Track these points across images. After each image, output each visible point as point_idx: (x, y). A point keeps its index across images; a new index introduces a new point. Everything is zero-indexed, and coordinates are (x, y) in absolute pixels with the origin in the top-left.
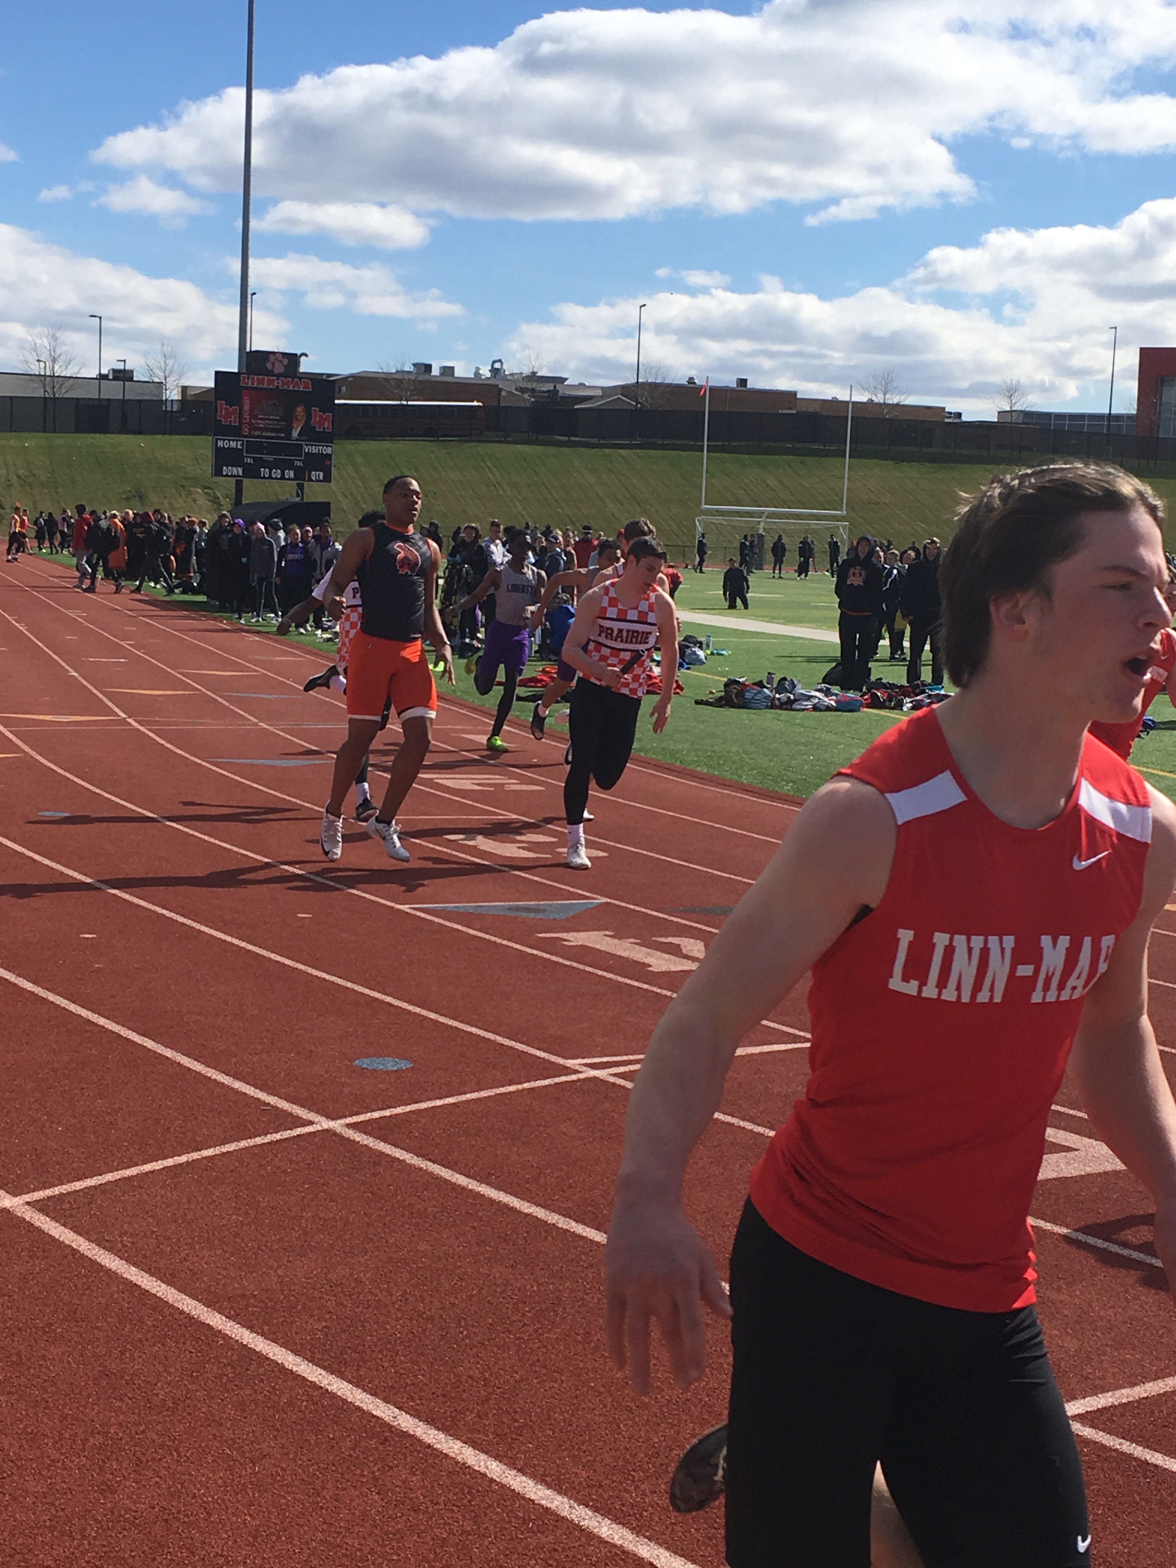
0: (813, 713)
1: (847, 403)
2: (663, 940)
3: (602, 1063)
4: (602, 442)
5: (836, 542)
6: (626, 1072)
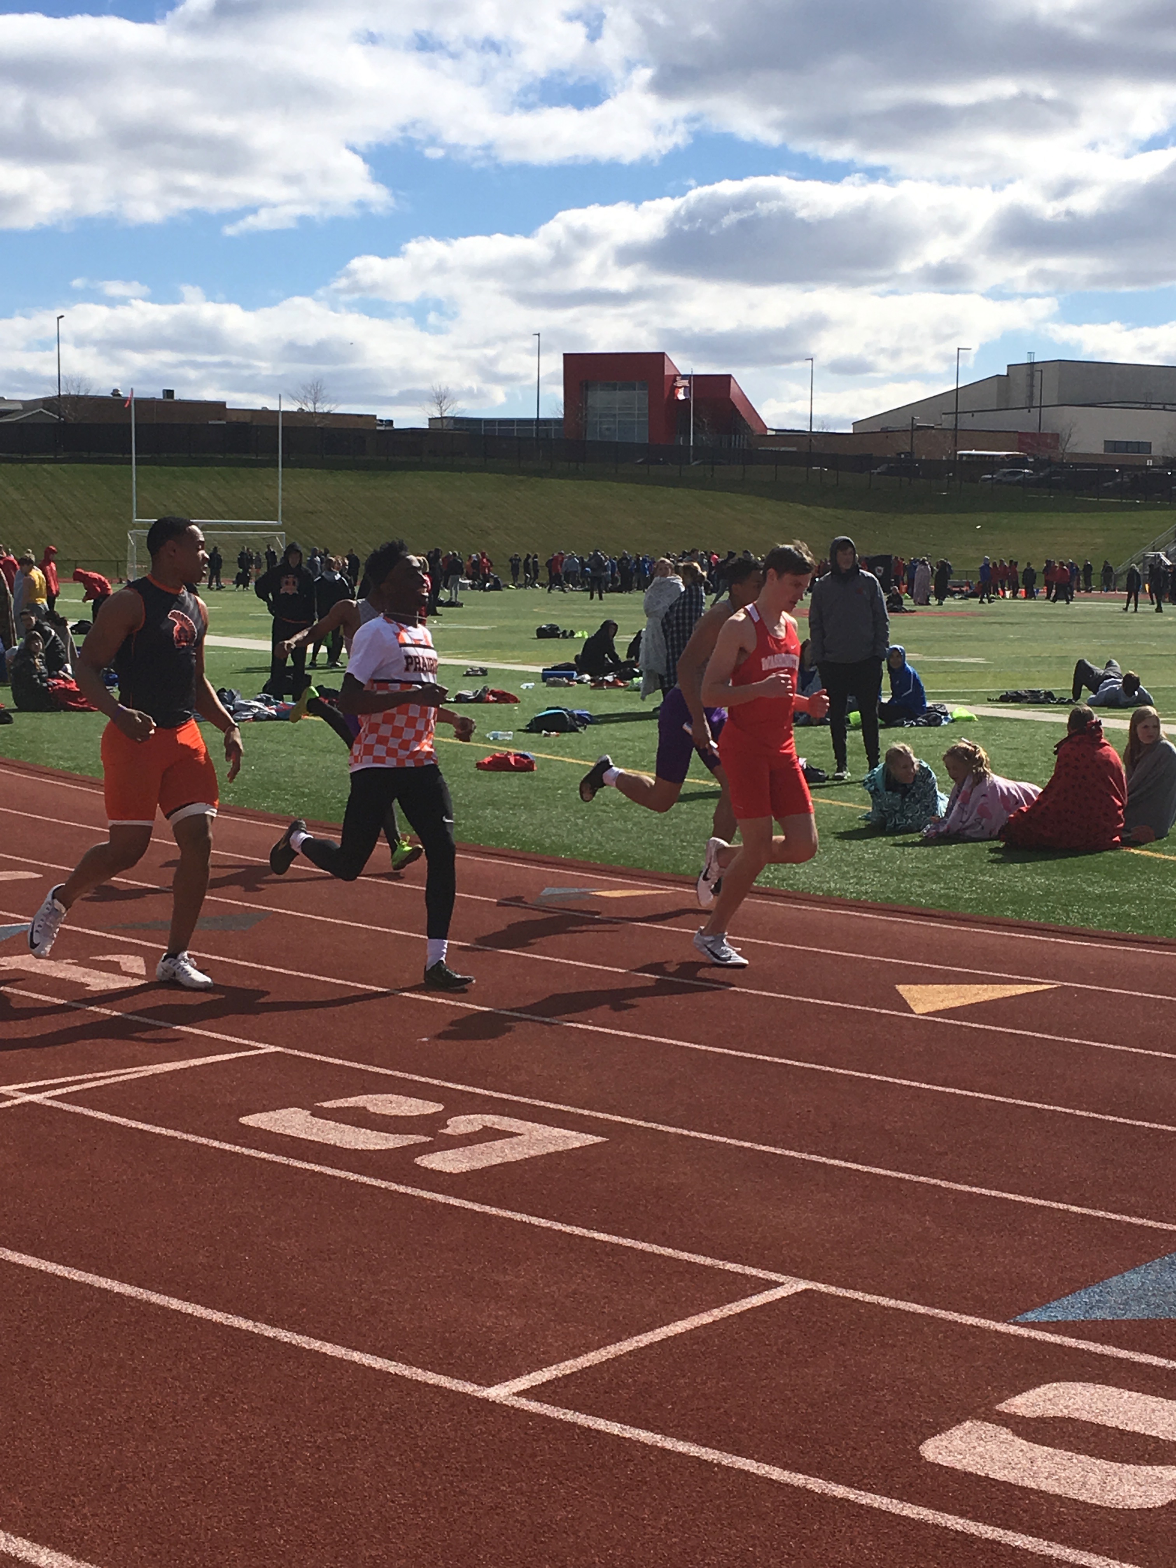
0: (255, 723)
1: (277, 412)
2: (101, 958)
3: (38, 1086)
4: (25, 457)
5: (274, 553)
6: (63, 1094)
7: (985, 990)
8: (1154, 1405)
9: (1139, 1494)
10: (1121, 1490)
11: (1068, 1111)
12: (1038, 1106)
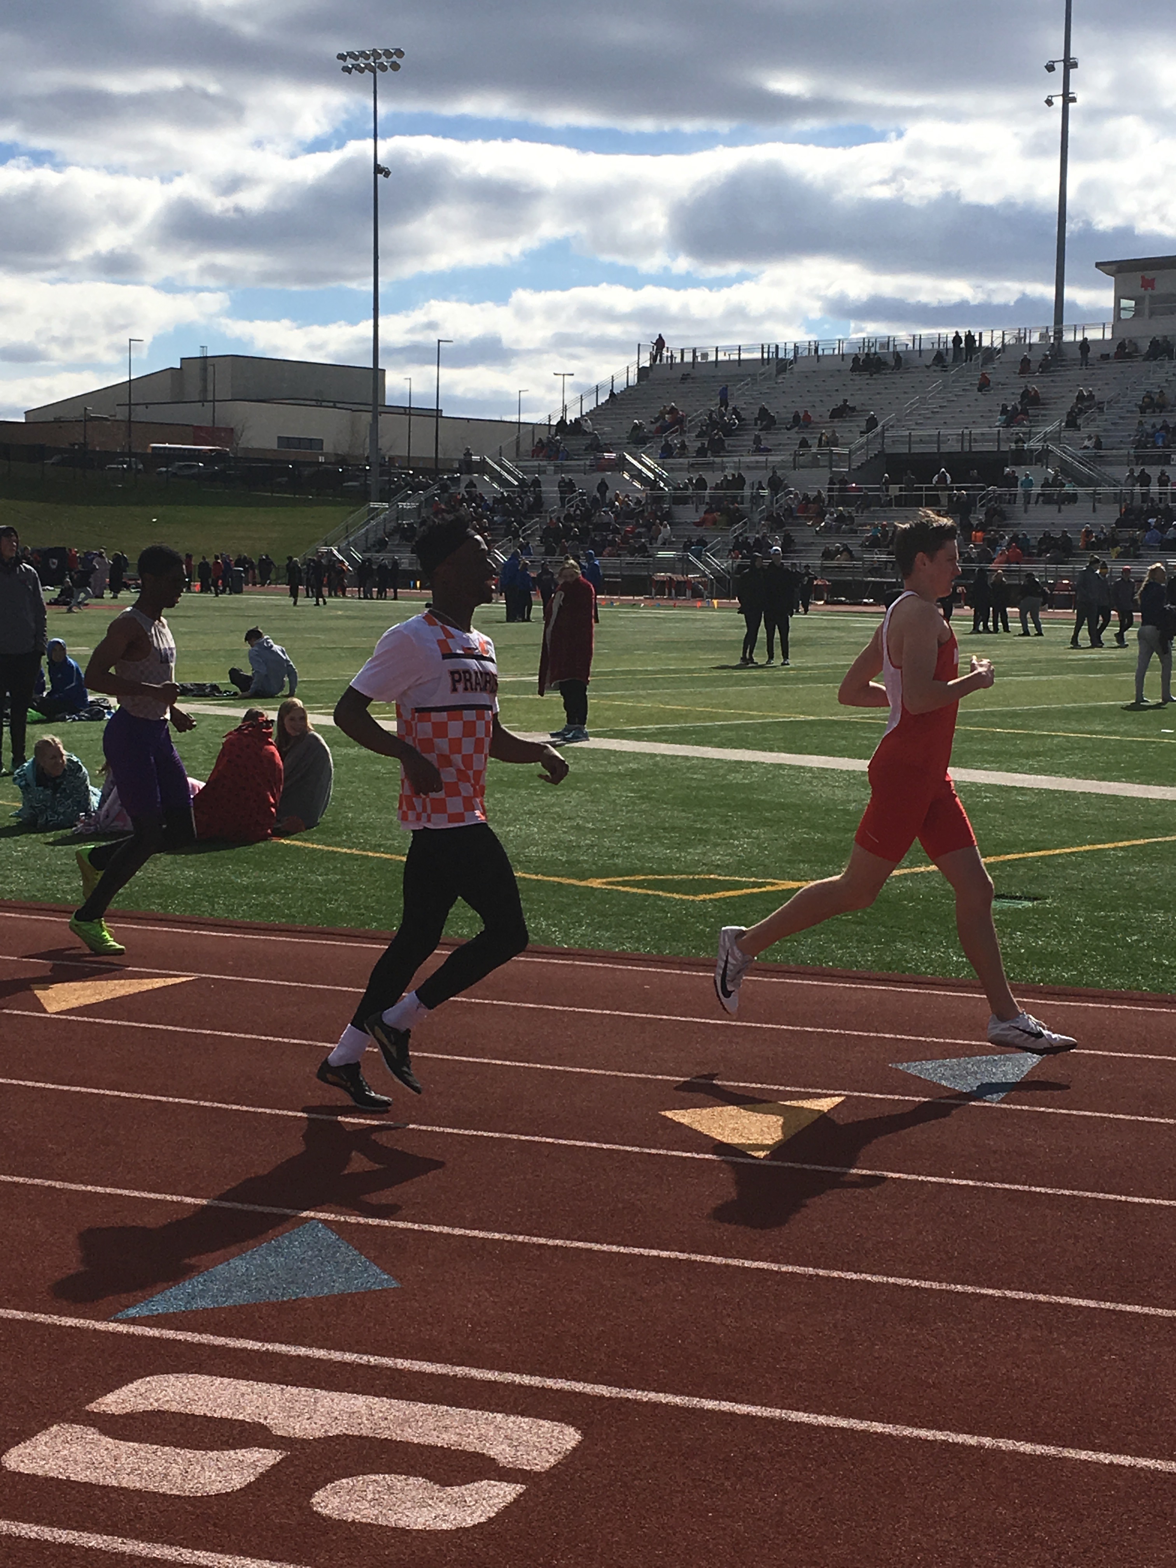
7: (122, 985)
8: (243, 1389)
9: (219, 1479)
10: (202, 1478)
11: (192, 1102)
12: (164, 1099)
